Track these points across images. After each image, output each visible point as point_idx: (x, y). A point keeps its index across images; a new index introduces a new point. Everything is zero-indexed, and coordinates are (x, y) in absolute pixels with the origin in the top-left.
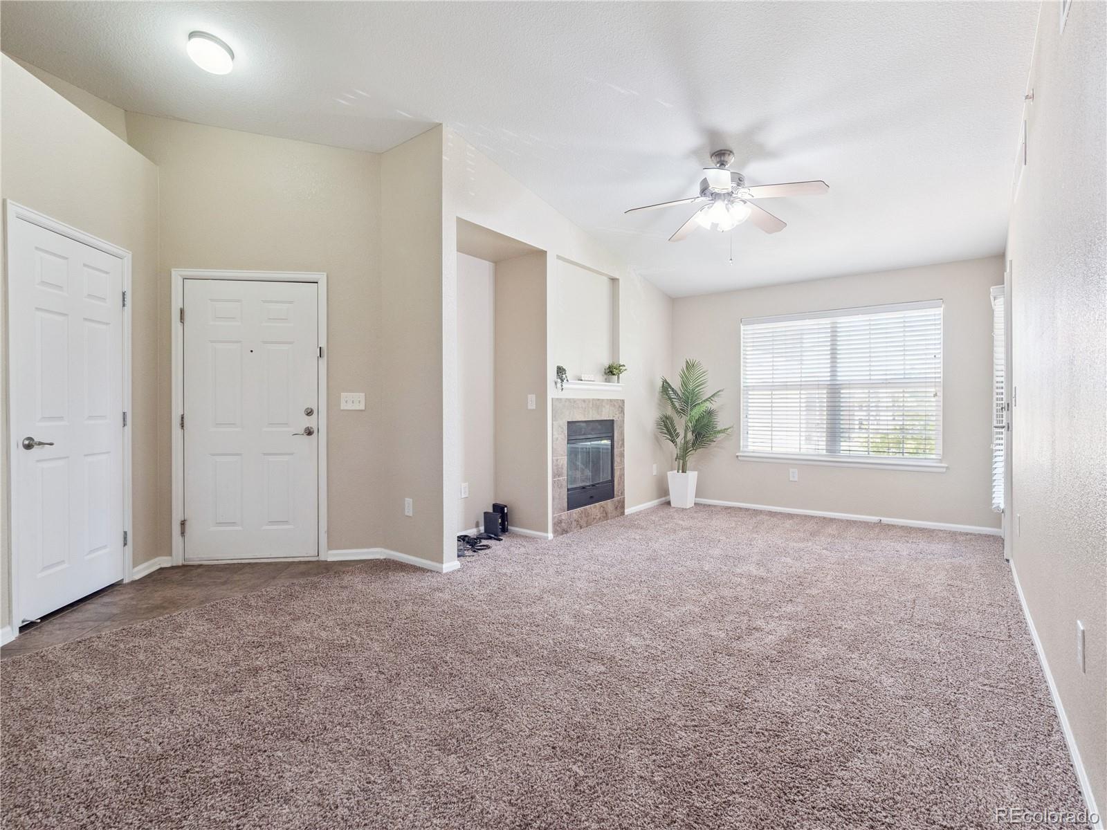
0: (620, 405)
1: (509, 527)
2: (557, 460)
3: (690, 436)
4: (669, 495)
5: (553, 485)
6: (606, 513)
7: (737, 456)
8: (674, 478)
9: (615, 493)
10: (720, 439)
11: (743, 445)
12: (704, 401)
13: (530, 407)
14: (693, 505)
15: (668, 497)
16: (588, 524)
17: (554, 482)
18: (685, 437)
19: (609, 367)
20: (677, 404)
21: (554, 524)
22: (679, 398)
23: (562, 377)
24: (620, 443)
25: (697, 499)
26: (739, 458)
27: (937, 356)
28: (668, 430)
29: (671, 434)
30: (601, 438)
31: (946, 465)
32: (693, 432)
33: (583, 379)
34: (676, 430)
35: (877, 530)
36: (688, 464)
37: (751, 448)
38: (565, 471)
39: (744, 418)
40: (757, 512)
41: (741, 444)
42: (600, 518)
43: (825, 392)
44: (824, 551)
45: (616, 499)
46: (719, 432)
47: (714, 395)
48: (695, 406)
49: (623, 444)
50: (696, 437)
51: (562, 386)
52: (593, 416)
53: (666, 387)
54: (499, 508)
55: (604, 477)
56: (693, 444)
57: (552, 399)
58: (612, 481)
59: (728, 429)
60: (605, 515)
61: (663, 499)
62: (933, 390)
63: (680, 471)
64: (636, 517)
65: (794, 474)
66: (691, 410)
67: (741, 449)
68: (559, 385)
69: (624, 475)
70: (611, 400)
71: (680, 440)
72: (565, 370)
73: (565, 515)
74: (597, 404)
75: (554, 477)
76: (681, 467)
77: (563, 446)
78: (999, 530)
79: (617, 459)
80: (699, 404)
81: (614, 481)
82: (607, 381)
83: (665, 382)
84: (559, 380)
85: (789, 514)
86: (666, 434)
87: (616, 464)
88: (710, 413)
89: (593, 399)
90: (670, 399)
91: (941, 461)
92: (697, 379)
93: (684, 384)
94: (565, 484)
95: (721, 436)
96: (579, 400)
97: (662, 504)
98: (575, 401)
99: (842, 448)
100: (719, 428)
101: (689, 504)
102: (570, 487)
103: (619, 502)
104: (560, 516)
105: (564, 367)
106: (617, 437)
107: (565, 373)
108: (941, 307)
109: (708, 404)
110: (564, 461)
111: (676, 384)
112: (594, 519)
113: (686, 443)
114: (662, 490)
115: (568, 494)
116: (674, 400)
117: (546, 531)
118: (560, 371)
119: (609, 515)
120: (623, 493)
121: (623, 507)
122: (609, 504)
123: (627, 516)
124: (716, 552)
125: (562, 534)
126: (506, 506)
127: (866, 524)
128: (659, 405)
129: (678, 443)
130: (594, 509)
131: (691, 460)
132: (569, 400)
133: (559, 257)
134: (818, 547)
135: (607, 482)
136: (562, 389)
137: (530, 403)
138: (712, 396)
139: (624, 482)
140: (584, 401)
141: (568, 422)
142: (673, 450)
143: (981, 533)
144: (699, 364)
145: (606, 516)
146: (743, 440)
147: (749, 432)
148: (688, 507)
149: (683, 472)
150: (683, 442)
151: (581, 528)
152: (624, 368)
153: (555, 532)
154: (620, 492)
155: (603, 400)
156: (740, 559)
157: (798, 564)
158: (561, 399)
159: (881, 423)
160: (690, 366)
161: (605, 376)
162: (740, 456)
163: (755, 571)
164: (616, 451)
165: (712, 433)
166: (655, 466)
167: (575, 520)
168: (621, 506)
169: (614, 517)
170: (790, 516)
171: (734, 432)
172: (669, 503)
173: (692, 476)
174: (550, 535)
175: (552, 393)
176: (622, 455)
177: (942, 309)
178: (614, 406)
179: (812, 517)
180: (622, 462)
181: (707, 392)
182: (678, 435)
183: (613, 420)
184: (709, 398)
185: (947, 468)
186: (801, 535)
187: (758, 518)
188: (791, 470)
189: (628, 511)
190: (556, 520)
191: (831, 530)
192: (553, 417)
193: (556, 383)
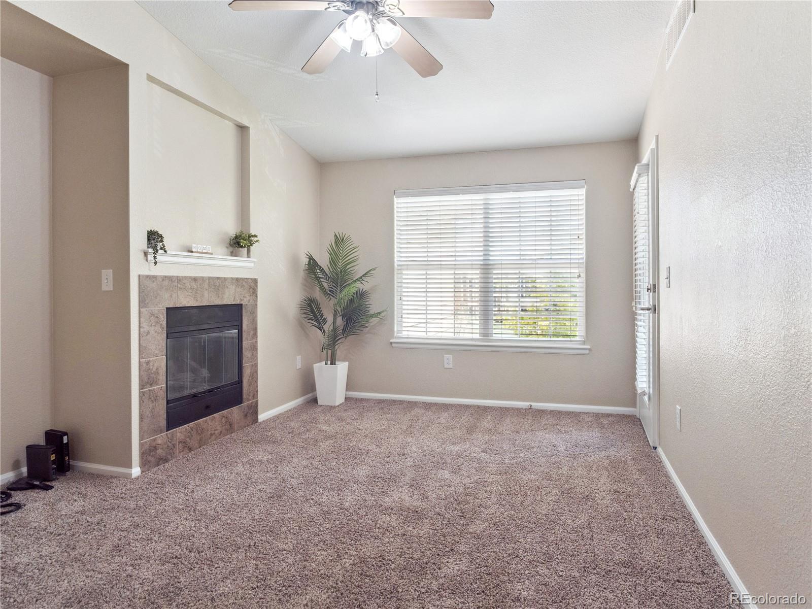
0: (252, 285)
1: (72, 462)
2: (148, 363)
3: (339, 321)
4: (316, 390)
5: (140, 398)
6: (231, 425)
7: (391, 343)
8: (321, 369)
9: (244, 397)
10: (372, 324)
11: (398, 330)
12: (355, 281)
13: (104, 288)
14: (343, 401)
15: (314, 393)
16: (201, 443)
17: (142, 395)
18: (334, 322)
19: (236, 237)
20: (325, 285)
21: (143, 454)
22: (327, 277)
23: (156, 245)
24: (252, 333)
25: (348, 393)
26: (393, 345)
27: (580, 237)
28: (315, 316)
29: (316, 319)
30: (223, 328)
31: (588, 347)
32: (343, 316)
33: (193, 250)
34: (322, 316)
35: (529, 417)
36: (338, 353)
37: (405, 334)
38: (162, 378)
39: (397, 300)
40: (412, 405)
41: (395, 330)
42: (221, 432)
43: (478, 272)
44: (483, 454)
45: (245, 404)
46: (372, 316)
47: (365, 274)
48: (345, 287)
49: (255, 335)
50: (347, 323)
51: (155, 258)
52: (209, 299)
53: (312, 265)
54: (53, 437)
55: (229, 377)
56: (343, 330)
57: (139, 276)
58: (240, 382)
59: (382, 312)
60: (228, 427)
61: (310, 395)
62: (577, 271)
63: (329, 362)
64: (272, 425)
65: (449, 360)
66: (341, 292)
67: (395, 334)
68: (151, 257)
69: (256, 372)
70: (237, 279)
71: (328, 327)
72: (161, 236)
73: (161, 438)
74: (217, 283)
75: (142, 386)
76: (329, 358)
77: (158, 341)
78: (635, 409)
79: (246, 354)
80: (349, 284)
81: (242, 382)
82: (233, 254)
83: (311, 258)
84: (151, 250)
85: (443, 404)
86: (312, 320)
87: (245, 360)
88: (361, 295)
89: (210, 278)
90: (318, 278)
91: (584, 343)
92: (347, 255)
93: (333, 262)
94: (162, 394)
95: (374, 320)
96: (186, 277)
97: (308, 402)
98: (179, 279)
99: (494, 331)
100: (372, 312)
101: (339, 400)
102: (171, 397)
103: (250, 407)
104: (155, 440)
105: (160, 233)
106: (247, 325)
107: (162, 241)
108: (584, 188)
109: (359, 285)
110: (160, 363)
111: (323, 261)
112: (212, 435)
113: (335, 330)
114: (308, 385)
115: (167, 408)
116: (322, 280)
117: (129, 465)
118: (154, 238)
119: (236, 427)
120: (255, 395)
121: (256, 413)
122: (235, 413)
123: (260, 424)
124: (363, 472)
125: (158, 465)
126: (66, 434)
127: (518, 411)
128: (305, 285)
129: (326, 330)
130: (212, 422)
131: (340, 350)
132: (170, 278)
133: (151, 79)
134: (477, 449)
135: (233, 384)
136: (156, 263)
137: (104, 281)
138: (363, 276)
139: (256, 382)
140: (195, 279)
141: (167, 308)
142: (319, 337)
143: (620, 413)
144: (349, 238)
145: (230, 428)
146: (398, 324)
147: (404, 316)
148: (337, 404)
149: (332, 364)
150: (331, 328)
151: (190, 450)
152: (255, 239)
153: (144, 464)
154: (251, 394)
155: (225, 279)
156: (391, 480)
157: (457, 479)
158: (155, 277)
159: (510, 299)
160: (339, 241)
161: (231, 249)
162: (395, 343)
163: (407, 499)
164: (246, 344)
165: (364, 317)
166: (299, 358)
167: (180, 442)
168: (254, 411)
169: (242, 428)
170: (446, 407)
171: (386, 316)
172: (315, 400)
173: (342, 368)
174: (136, 471)
175: (138, 267)
176: (254, 348)
177: (584, 190)
178: (242, 286)
179: (467, 407)
180: (254, 356)
181: (359, 270)
182: (325, 321)
183: (242, 304)
184: (361, 278)
185: (590, 350)
186: (457, 433)
187: (413, 413)
188: (446, 356)
189: (262, 417)
190: (147, 447)
191: (487, 422)
192: (142, 303)
193: (146, 254)
